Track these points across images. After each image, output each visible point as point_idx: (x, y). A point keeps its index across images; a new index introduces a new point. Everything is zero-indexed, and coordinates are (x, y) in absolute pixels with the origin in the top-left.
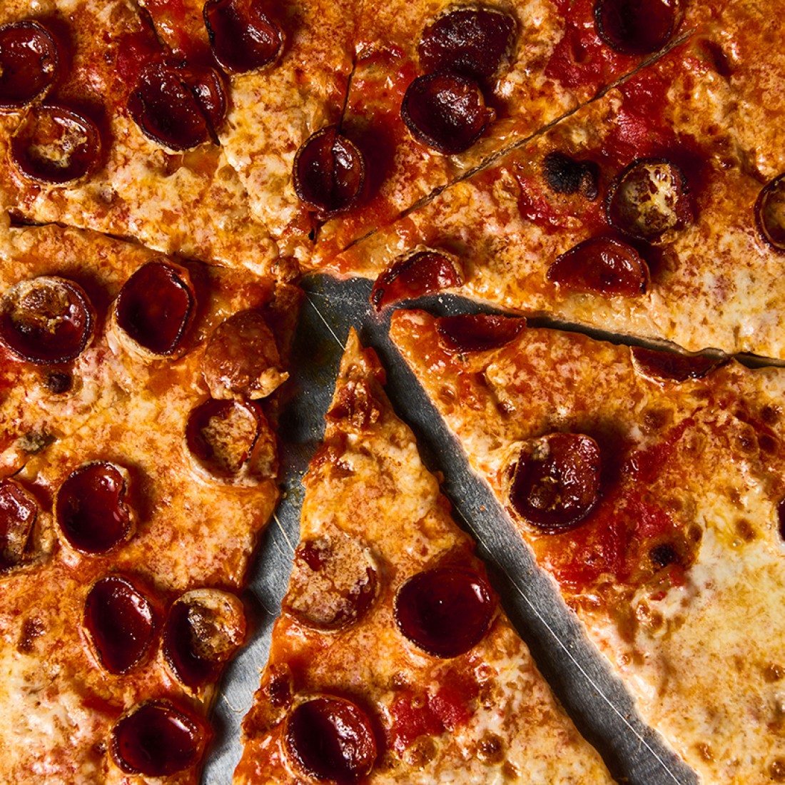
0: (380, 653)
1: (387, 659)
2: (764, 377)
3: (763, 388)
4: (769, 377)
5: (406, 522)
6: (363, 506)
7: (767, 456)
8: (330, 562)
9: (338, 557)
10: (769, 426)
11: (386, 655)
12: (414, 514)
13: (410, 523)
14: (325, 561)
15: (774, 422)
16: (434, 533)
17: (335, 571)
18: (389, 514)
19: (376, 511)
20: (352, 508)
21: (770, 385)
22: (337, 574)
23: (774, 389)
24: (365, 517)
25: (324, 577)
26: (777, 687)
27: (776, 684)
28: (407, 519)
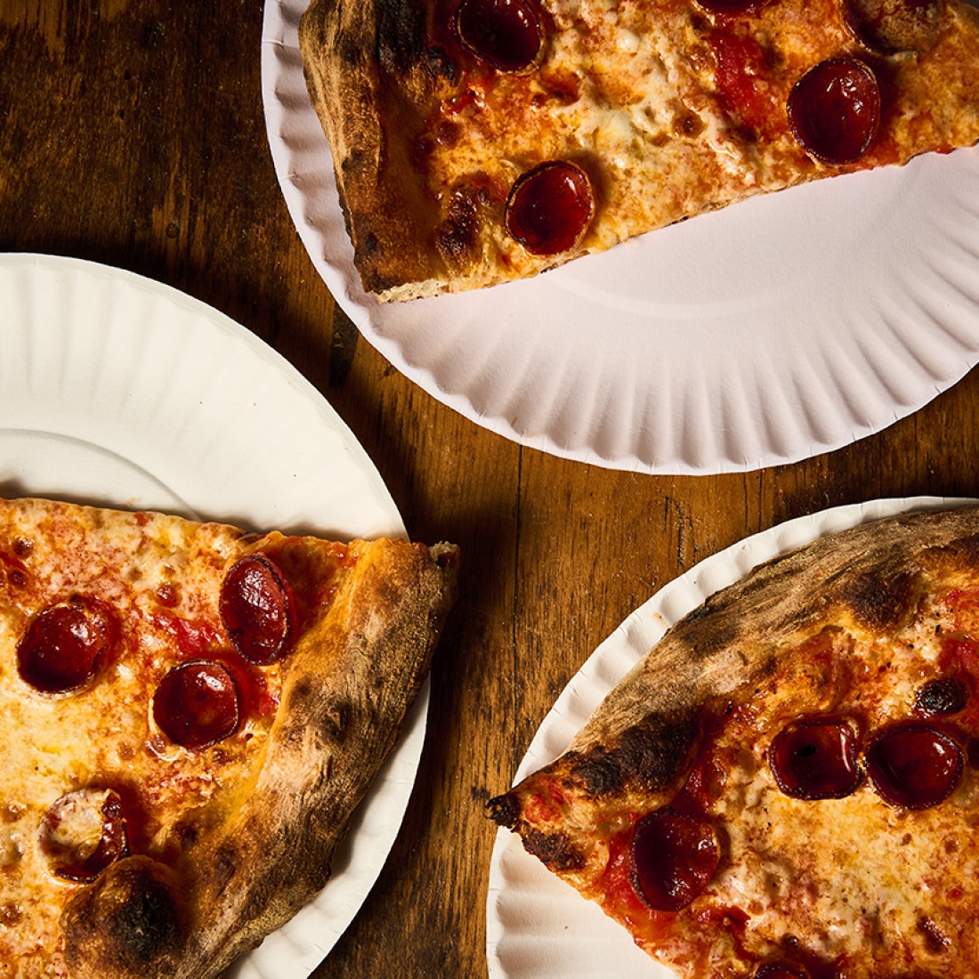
0: (809, 45)
1: (801, 49)
2: (18, 509)
3: (16, 521)
4: (23, 510)
5: (933, 103)
6: (958, 64)
7: (17, 592)
8: (912, 17)
9: (915, 27)
10: (20, 560)
11: (805, 50)
12: (939, 112)
13: (931, 105)
14: (915, 12)
15: (26, 557)
16: (915, 126)
17: (902, 19)
18: (945, 87)
19: (951, 76)
20: (959, 52)
21: (23, 517)
22: (899, 21)
23: (28, 521)
24: (947, 64)
25: (897, 8)
26: (14, 828)
27: (13, 825)
28: (937, 103)
